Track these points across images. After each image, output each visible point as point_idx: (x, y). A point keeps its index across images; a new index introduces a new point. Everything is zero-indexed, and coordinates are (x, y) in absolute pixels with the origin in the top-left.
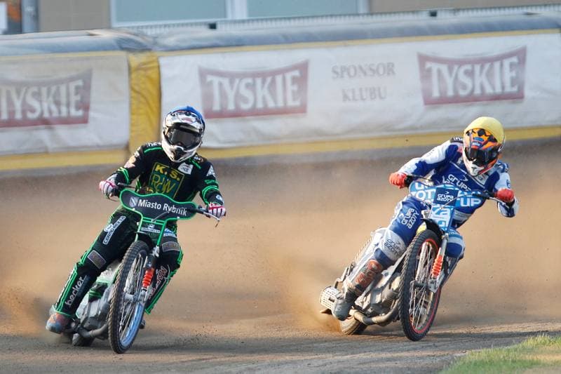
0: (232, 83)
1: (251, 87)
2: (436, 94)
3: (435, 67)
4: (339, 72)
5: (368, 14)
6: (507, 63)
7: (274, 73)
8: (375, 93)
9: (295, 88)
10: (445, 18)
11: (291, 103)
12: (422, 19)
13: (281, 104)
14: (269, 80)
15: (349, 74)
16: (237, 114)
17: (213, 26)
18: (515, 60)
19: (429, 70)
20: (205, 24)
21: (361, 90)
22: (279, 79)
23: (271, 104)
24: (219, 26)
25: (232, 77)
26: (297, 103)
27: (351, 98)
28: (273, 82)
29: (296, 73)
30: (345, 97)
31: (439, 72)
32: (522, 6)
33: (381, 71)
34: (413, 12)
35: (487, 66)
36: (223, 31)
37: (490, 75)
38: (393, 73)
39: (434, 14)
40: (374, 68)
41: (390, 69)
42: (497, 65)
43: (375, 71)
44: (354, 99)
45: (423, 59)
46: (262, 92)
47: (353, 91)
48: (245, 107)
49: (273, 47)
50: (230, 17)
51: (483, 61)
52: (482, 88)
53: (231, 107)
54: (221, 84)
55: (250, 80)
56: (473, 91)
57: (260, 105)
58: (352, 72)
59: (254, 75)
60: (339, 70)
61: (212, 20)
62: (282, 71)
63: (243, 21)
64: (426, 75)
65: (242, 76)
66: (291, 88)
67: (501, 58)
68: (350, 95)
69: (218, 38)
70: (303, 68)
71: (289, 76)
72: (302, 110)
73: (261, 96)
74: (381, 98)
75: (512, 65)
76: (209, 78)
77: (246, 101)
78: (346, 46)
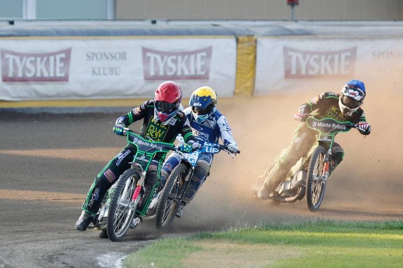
0: (21, 60)
1: (34, 63)
2: (152, 73)
3: (152, 56)
4: (90, 56)
5: (112, 20)
6: (199, 56)
7: (49, 55)
8: (113, 71)
9: (62, 65)
10: (161, 25)
11: (59, 75)
12: (146, 25)
13: (52, 75)
14: (45, 59)
15: (97, 58)
16: (24, 80)
17: (12, 23)
18: (204, 54)
19: (149, 58)
20: (6, 21)
21: (104, 68)
22: (52, 58)
23: (46, 75)
24: (15, 23)
25: (22, 56)
26: (63, 75)
27: (98, 73)
28: (48, 60)
29: (63, 55)
30: (94, 72)
31: (155, 59)
32: (211, 20)
33: (118, 56)
34: (141, 20)
35: (186, 57)
36: (18, 25)
37: (188, 63)
38: (125, 59)
39: (154, 22)
40: (113, 55)
41: (123, 56)
42: (193, 57)
43: (114, 57)
44: (100, 74)
45: (145, 50)
46: (41, 66)
47: (99, 69)
48: (29, 75)
49: (49, 38)
50: (24, 18)
51: (184, 54)
52: (182, 71)
53: (20, 75)
54: (14, 60)
55: (33, 59)
56: (176, 72)
57: (39, 75)
58: (99, 57)
59: (36, 56)
60: (91, 56)
61: (11, 19)
62: (54, 54)
63: (31, 21)
64: (146, 60)
65: (28, 55)
66: (60, 65)
67: (195, 53)
68: (97, 71)
69: (14, 31)
70: (68, 52)
71: (58, 57)
72: (65, 79)
73: (40, 69)
74: (117, 74)
75: (202, 57)
76: (7, 56)
77: (30, 71)
78: (96, 39)
